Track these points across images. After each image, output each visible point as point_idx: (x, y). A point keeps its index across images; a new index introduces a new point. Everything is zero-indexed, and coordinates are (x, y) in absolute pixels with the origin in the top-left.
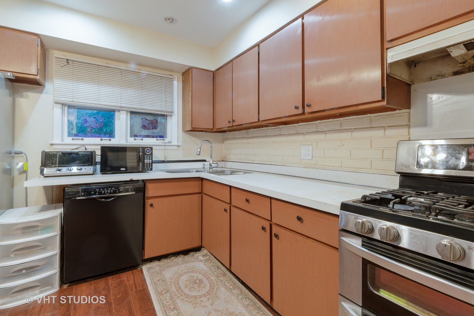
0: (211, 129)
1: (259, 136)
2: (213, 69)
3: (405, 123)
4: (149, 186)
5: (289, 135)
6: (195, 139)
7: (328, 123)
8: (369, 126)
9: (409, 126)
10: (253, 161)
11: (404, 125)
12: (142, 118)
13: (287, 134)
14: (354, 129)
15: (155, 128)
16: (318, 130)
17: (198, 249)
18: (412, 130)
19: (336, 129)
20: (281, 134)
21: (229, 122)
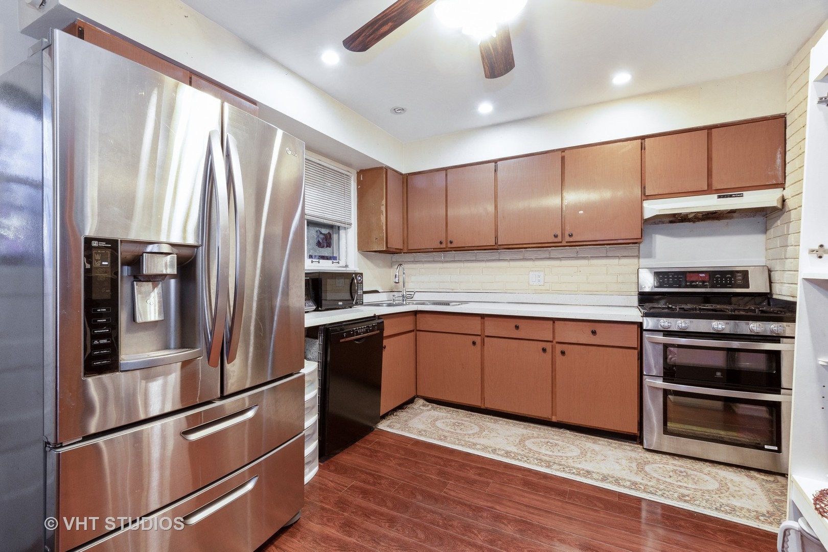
0: (401, 249)
1: (463, 259)
2: (404, 171)
3: (636, 254)
4: (387, 323)
5: (511, 260)
6: (369, 263)
7: (563, 250)
8: (605, 255)
9: (638, 257)
10: (453, 289)
11: (635, 256)
12: (317, 231)
13: (509, 259)
14: (591, 257)
15: (329, 245)
16: (551, 257)
17: (411, 401)
18: (641, 260)
19: (572, 256)
20: (501, 258)
21: (441, 243)
